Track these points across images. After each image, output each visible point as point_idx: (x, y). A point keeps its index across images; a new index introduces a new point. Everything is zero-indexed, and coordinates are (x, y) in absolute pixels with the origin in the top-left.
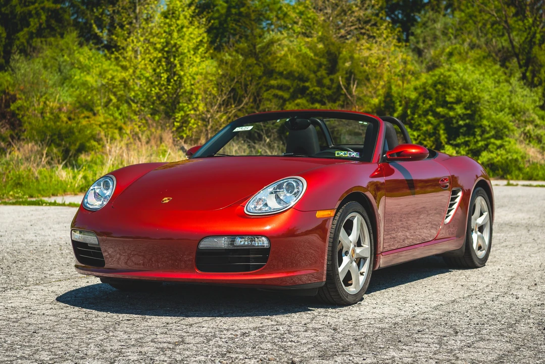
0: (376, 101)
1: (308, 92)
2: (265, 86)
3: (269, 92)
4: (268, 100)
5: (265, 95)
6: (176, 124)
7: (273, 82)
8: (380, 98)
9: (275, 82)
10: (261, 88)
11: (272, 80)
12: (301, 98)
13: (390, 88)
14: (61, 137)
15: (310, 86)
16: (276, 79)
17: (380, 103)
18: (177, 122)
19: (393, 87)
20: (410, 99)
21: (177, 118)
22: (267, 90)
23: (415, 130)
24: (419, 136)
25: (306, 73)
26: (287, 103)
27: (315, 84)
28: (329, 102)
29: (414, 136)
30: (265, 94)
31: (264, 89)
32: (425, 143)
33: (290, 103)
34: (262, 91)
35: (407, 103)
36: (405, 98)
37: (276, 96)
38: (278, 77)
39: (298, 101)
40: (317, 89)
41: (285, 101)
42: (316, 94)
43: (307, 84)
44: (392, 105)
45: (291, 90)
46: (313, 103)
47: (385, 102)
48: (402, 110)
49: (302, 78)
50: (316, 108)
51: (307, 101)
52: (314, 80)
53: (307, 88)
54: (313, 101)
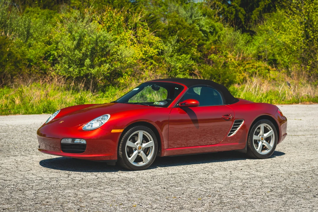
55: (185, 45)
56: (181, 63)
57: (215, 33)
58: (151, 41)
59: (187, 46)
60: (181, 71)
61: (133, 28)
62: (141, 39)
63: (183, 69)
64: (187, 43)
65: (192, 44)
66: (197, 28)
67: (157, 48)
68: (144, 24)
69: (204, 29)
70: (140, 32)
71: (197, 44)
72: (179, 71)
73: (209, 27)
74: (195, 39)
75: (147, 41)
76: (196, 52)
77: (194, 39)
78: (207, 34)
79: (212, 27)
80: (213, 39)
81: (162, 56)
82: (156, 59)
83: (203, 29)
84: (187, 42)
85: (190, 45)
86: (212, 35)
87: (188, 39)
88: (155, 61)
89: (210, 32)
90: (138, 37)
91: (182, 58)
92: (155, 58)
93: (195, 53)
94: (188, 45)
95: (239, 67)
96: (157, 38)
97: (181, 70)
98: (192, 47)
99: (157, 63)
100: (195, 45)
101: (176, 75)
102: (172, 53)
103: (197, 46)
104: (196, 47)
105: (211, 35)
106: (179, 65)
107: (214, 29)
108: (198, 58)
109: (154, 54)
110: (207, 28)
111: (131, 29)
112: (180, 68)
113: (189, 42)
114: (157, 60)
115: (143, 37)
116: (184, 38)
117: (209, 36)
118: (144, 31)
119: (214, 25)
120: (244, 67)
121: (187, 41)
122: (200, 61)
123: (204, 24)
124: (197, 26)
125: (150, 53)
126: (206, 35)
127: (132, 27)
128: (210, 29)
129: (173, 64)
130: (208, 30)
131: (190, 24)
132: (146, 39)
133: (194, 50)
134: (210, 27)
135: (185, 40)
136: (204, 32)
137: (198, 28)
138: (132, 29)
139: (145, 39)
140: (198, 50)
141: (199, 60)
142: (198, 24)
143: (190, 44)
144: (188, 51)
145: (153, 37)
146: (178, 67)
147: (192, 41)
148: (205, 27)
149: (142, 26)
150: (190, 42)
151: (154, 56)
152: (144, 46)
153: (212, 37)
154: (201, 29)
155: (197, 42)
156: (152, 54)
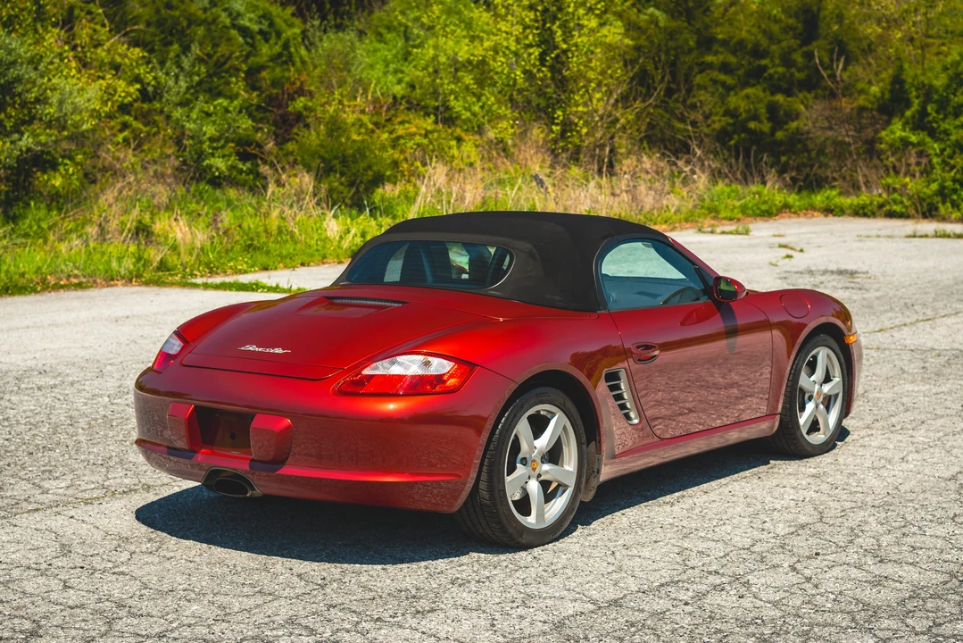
0: (874, 89)
1: (766, 75)
2: (697, 64)
3: (704, 74)
4: (700, 87)
5: (698, 79)
6: (554, 128)
7: (709, 59)
8: (881, 84)
9: (715, 58)
10: (691, 68)
11: (708, 55)
12: (754, 85)
13: (901, 68)
14: (344, 161)
15: (770, 66)
16: (716, 53)
17: (883, 93)
18: (557, 124)
19: (906, 66)
20: (931, 86)
21: (557, 118)
22: (701, 72)
23: (936, 139)
24: (942, 151)
25: (764, 42)
26: (732, 93)
27: (777, 61)
28: (800, 91)
29: (934, 149)
30: (698, 77)
31: (696, 69)
32: (952, 162)
33: (736, 94)
34: (694, 74)
35: (927, 92)
36: (924, 86)
37: (715, 82)
38: (721, 50)
39: (749, 91)
40: (781, 70)
41: (728, 89)
42: (779, 79)
43: (763, 62)
44: (905, 96)
45: (741, 72)
46: (773, 94)
47: (891, 91)
48: (919, 105)
49: (758, 53)
50: (778, 101)
51: (764, 91)
52: (777, 55)
53: (765, 68)
54: (775, 89)
55: (211, 72)
56: (214, 123)
57: (274, 34)
58: (118, 59)
59: (215, 74)
60: (215, 149)
61: (63, 21)
62: (88, 54)
63: (222, 142)
64: (216, 64)
65: (230, 67)
66: (224, 20)
67: (137, 79)
68: (94, 10)
69: (245, 22)
70: (83, 33)
71: (244, 67)
72: (210, 147)
73: (256, 18)
74: (238, 54)
75: (106, 61)
76: (246, 91)
77: (233, 53)
78: (253, 38)
79: (264, 16)
80: (269, 53)
81: (157, 105)
82: (138, 113)
83: (242, 22)
84: (218, 60)
85: (226, 72)
86: (267, 40)
87: (219, 54)
88: (136, 119)
89: (261, 32)
90: (79, 49)
91: (215, 108)
92: (137, 110)
93: (243, 93)
94: (219, 70)
95: (377, 131)
96: (137, 52)
97: (215, 145)
98: (231, 76)
99: (145, 125)
100: (238, 70)
101: (203, 160)
102: (185, 93)
103: (246, 73)
104: (243, 75)
105: (263, 42)
106: (210, 130)
107: (271, 24)
108: (254, 108)
109: (130, 99)
110: (251, 20)
111: (55, 25)
112: (212, 139)
113: (222, 60)
114: (145, 117)
115: (96, 46)
116: (206, 52)
117: (257, 43)
118: (95, 30)
119: (270, 13)
120: (391, 133)
121: (215, 58)
122: (260, 115)
123: (242, 9)
124: (224, 15)
125: (120, 96)
126: (249, 40)
127: (60, 18)
128: (260, 22)
129: (190, 126)
130: (255, 27)
131: (205, 10)
132: (104, 54)
133: (238, 85)
134: (259, 17)
135: (209, 56)
136: (244, 31)
137: (228, 21)
138: (61, 23)
139: (101, 53)
140: (247, 84)
141: (255, 113)
142: (225, 10)
143: (227, 66)
144: (221, 88)
145: (122, 49)
146: (208, 136)
147: (229, 58)
148: (246, 19)
149: (89, 17)
150: (225, 63)
151: (131, 104)
152: (101, 74)
153: (267, 46)
154: (236, 23)
155: (245, 61)
156: (125, 97)
